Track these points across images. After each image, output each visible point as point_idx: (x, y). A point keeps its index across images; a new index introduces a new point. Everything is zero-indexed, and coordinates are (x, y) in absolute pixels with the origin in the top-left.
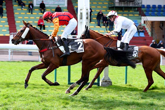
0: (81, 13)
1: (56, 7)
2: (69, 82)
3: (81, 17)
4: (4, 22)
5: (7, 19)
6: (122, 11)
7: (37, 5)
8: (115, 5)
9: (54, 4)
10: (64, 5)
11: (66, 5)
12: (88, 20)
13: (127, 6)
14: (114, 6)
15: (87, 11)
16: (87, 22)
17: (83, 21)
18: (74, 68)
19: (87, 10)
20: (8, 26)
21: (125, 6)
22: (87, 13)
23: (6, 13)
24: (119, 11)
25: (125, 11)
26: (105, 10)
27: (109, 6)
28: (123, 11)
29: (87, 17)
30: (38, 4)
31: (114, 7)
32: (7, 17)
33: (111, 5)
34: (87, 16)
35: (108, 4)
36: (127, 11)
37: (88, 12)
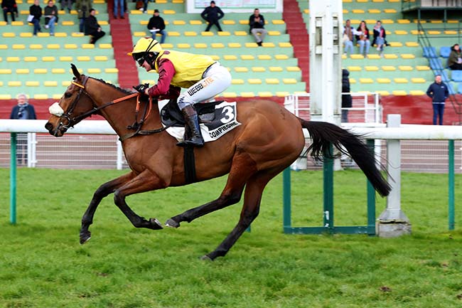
0: (317, 28)
1: (251, 15)
2: (288, 227)
3: (318, 40)
4: (105, 58)
5: (111, 52)
6: (440, 22)
7: (196, 8)
8: (420, 4)
9: (245, 6)
10: (274, 8)
11: (279, 8)
12: (339, 47)
13: (454, 5)
14: (419, 9)
15: (336, 21)
16: (334, 54)
17: (323, 50)
18: (305, 186)
19: (335, 18)
20: (116, 70)
21: (449, 6)
22: (335, 27)
23: (111, 34)
24: (433, 22)
25: (449, 22)
26: (392, 19)
27: (402, 8)
28: (444, 22)
29: (336, 39)
30: (198, 5)
31: (419, 11)
32: (113, 44)
33: (410, 6)
34: (336, 35)
35: (401, 3)
36: (457, 22)
37: (338, 24)
